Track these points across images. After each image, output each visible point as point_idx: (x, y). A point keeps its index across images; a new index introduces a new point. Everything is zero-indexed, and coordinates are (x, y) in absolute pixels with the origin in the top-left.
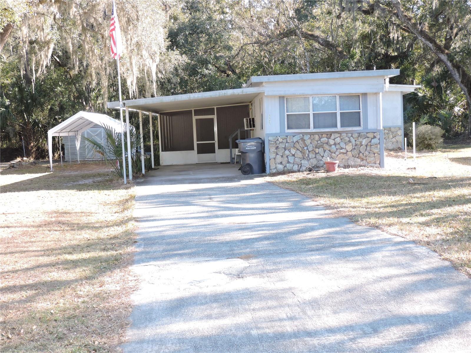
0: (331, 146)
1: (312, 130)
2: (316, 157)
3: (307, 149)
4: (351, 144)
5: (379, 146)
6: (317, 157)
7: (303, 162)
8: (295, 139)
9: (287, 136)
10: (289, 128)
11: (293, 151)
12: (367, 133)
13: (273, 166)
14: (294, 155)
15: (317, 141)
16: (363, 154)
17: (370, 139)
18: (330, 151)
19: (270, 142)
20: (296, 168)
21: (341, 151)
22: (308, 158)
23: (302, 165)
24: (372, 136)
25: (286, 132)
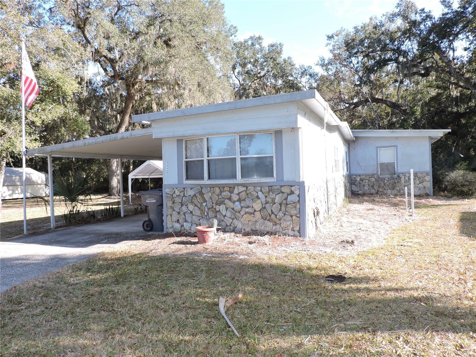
0: (234, 202)
1: (206, 181)
2: (216, 217)
3: (206, 205)
4: (259, 201)
5: (298, 206)
6: (218, 216)
7: (201, 221)
8: (193, 192)
9: (184, 188)
10: (187, 178)
12: (281, 186)
13: (170, 225)
14: (191, 212)
15: (218, 195)
16: (276, 215)
17: (286, 195)
18: (233, 209)
19: (167, 195)
21: (247, 210)
22: (208, 217)
24: (289, 191)
25: (184, 183)
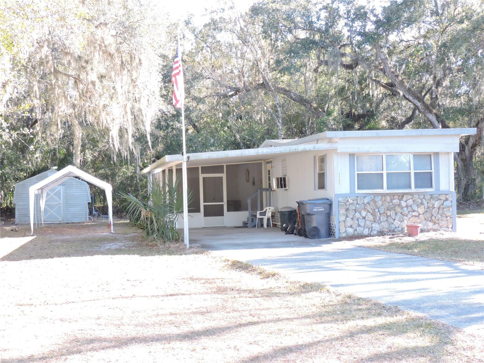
0: (402, 208)
1: (385, 190)
2: (387, 220)
3: (379, 211)
4: (423, 206)
5: (451, 209)
6: (389, 220)
7: (374, 225)
8: (366, 201)
9: (358, 197)
10: (358, 189)
11: (364, 213)
12: (439, 195)
13: (343, 230)
14: (364, 218)
15: (389, 203)
16: (435, 217)
17: (442, 201)
18: (401, 213)
19: (340, 203)
20: (366, 232)
21: (414, 214)
22: (379, 221)
23: (373, 229)
24: (444, 199)
25: (356, 192)
